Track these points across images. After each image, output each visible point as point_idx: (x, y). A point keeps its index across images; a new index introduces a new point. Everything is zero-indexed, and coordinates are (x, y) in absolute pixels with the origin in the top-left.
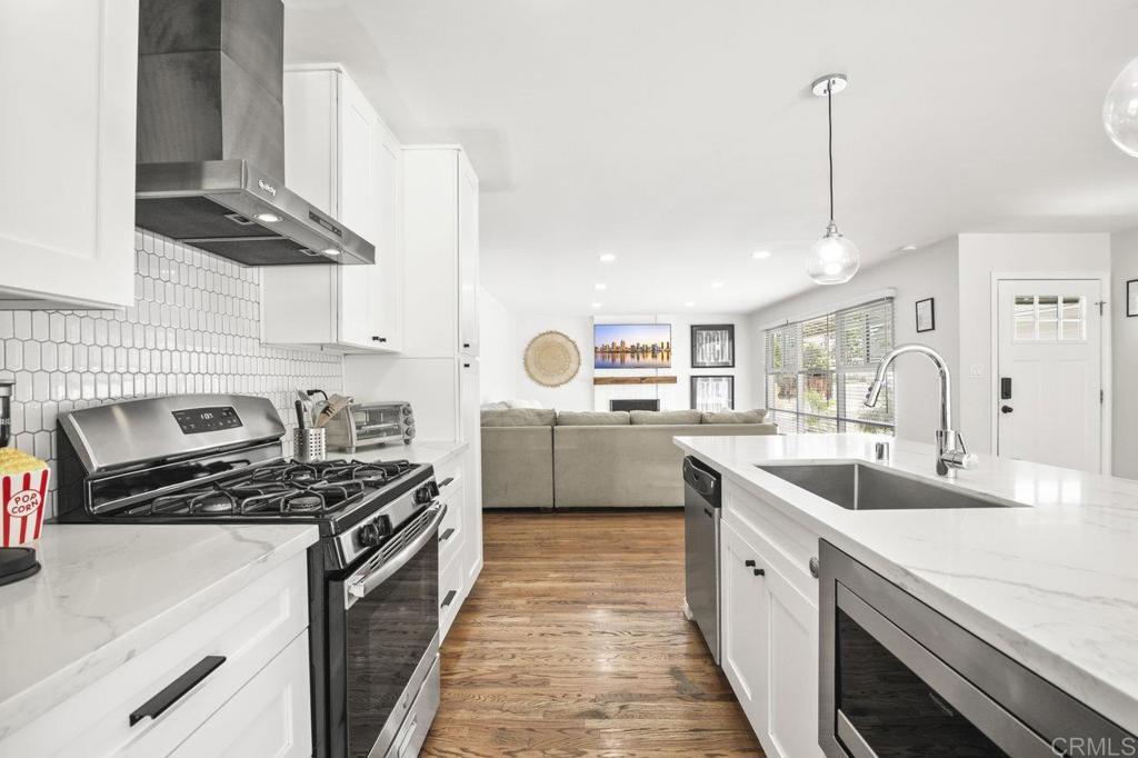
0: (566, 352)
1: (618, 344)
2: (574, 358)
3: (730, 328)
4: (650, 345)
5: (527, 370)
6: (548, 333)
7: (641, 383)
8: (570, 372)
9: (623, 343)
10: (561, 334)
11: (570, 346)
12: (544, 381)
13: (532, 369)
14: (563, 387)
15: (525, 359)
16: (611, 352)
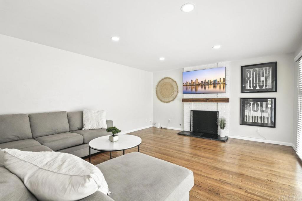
0: (172, 86)
1: (194, 81)
2: (176, 90)
3: (274, 65)
4: (212, 81)
5: (157, 95)
6: (165, 78)
7: (206, 102)
8: (174, 96)
9: (197, 80)
10: (171, 79)
11: (174, 84)
12: (163, 100)
13: (159, 95)
14: (171, 103)
15: (156, 90)
16: (190, 85)
